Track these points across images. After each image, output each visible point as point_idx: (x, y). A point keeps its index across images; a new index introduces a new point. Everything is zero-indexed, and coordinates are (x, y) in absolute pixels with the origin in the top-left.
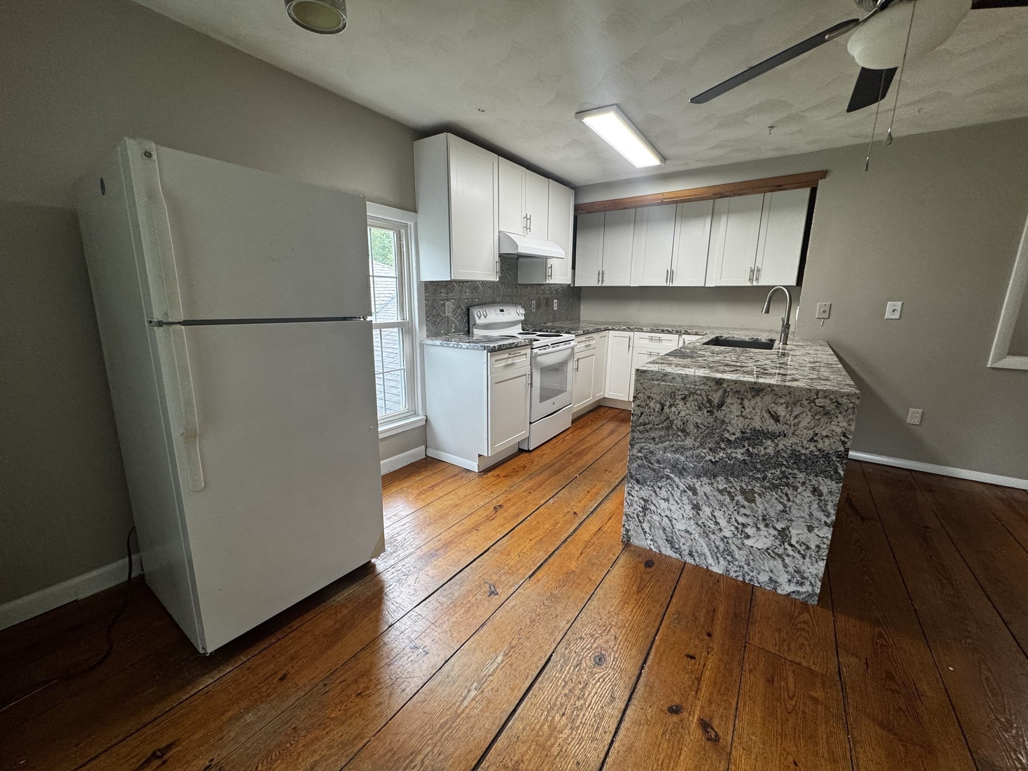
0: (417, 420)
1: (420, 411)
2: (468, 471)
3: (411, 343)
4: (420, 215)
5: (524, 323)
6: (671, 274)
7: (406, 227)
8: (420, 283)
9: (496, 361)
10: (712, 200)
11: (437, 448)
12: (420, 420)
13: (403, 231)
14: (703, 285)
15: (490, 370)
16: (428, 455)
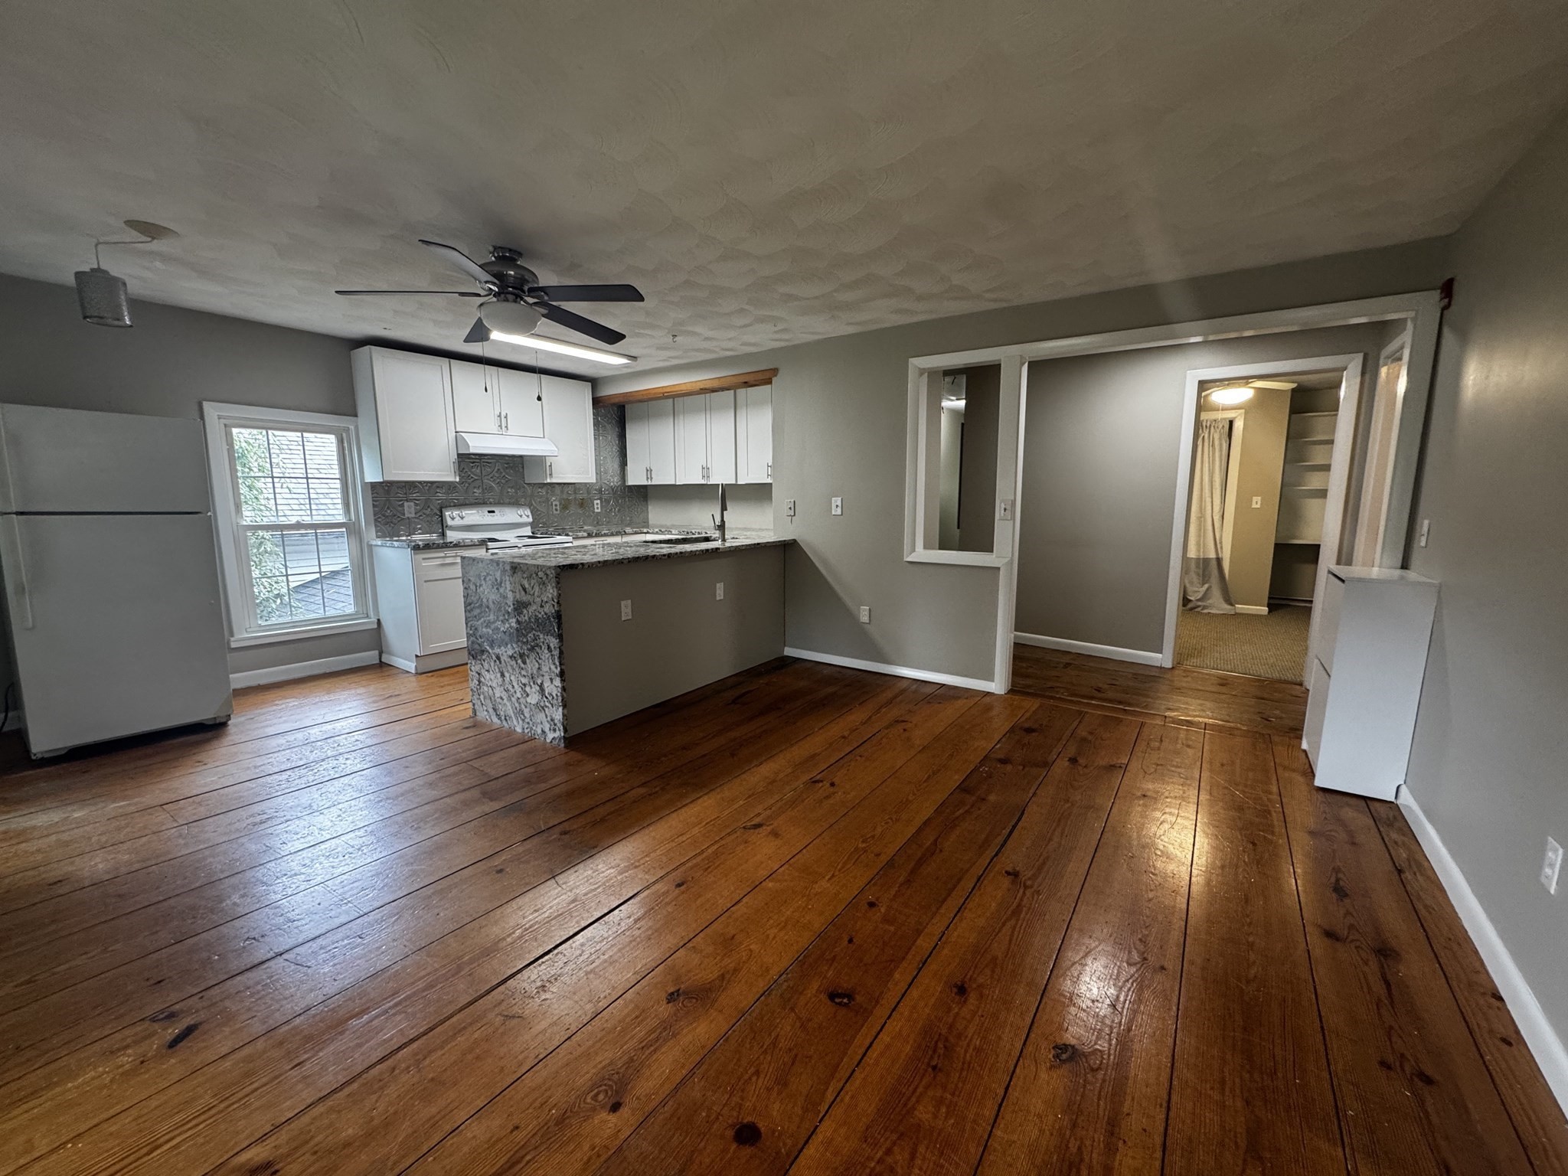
0: (369, 623)
1: (371, 613)
2: (408, 672)
3: (358, 545)
4: (360, 420)
5: (533, 525)
6: (706, 470)
7: (347, 430)
8: (364, 484)
9: (424, 559)
10: (732, 391)
11: (390, 653)
12: (372, 623)
13: (344, 435)
14: (734, 482)
15: (415, 569)
16: (383, 660)
